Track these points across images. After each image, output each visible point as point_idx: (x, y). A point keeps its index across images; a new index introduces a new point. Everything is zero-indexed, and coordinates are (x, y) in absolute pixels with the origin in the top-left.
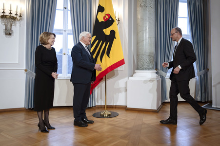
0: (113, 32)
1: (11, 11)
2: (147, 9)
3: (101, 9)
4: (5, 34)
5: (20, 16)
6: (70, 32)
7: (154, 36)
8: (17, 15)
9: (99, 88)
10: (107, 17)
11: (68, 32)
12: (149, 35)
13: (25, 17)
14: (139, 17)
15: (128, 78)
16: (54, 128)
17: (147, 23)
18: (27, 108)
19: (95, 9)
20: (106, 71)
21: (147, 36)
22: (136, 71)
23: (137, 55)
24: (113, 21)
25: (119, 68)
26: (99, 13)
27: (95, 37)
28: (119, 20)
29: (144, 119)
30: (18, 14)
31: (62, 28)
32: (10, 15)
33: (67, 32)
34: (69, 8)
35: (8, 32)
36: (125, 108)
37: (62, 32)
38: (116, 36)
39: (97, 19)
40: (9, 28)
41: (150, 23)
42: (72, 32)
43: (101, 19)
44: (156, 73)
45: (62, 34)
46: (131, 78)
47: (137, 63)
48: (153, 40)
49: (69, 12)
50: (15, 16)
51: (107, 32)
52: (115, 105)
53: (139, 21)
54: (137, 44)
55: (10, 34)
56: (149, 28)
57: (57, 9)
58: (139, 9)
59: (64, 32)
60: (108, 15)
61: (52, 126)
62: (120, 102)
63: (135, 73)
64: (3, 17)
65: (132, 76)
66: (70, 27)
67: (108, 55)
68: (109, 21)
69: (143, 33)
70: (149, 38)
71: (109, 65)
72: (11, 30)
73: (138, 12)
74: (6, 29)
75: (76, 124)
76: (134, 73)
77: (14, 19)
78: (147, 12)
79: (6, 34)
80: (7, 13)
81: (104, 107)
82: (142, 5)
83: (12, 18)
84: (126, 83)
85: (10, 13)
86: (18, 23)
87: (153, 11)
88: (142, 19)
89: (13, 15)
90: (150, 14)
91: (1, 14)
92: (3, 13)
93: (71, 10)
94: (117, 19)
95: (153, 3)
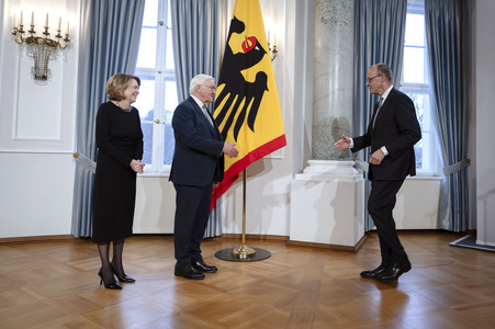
0: (262, 77)
1: (47, 28)
2: (338, 27)
3: (237, 26)
4: (33, 77)
5: (66, 40)
6: (169, 75)
7: (351, 87)
8: (59, 36)
9: (231, 197)
10: (250, 44)
11: (166, 75)
12: (340, 84)
13: (76, 41)
14: (319, 44)
15: (294, 177)
16: (132, 281)
17: (337, 57)
18: (76, 236)
19: (224, 26)
20: (246, 161)
21: (337, 86)
22: (310, 161)
23: (313, 127)
24: (262, 52)
25: (273, 155)
26: (234, 34)
27: (224, 85)
28: (275, 51)
29: (326, 267)
30: (63, 35)
31: (153, 66)
32: (44, 37)
33: (163, 75)
34: (169, 24)
35: (41, 73)
36: (285, 242)
37: (152, 74)
38: (269, 84)
39: (228, 48)
40: (41, 65)
41: (342, 57)
42: (174, 75)
43: (237, 48)
44: (355, 166)
45: (152, 78)
46: (298, 176)
47: (313, 144)
48: (349, 94)
49: (170, 33)
50: (56, 40)
51: (249, 75)
52: (263, 233)
53: (319, 53)
54: (314, 103)
55: (44, 78)
56: (340, 69)
57: (144, 24)
58: (320, 27)
59: (157, 75)
60: (253, 39)
61: (129, 276)
62: (275, 228)
63: (309, 165)
64: (32, 41)
65: (302, 172)
66: (170, 63)
67: (251, 126)
68: (255, 53)
69: (327, 80)
70: (339, 90)
71: (252, 148)
72: (46, 68)
73: (316, 34)
74: (36, 68)
75: (180, 272)
76: (306, 165)
77: (53, 45)
78: (338, 34)
79: (36, 77)
80: (39, 33)
81: (241, 239)
82: (325, 18)
83: (48, 44)
84: (289, 186)
85: (46, 33)
86: (60, 53)
87: (349, 30)
88: (326, 48)
89: (52, 37)
90: (343, 37)
91: (27, 35)
92: (32, 32)
93: (173, 29)
94: (271, 47)
95: (350, 15)
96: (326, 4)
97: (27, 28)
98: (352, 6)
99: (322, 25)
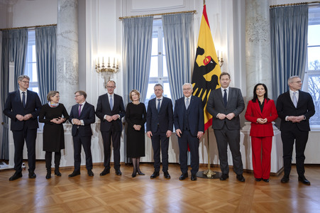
0: (215, 77)
1: (109, 64)
2: (260, 43)
3: (200, 51)
4: (104, 87)
5: (117, 68)
7: (271, 78)
8: (114, 67)
10: (208, 60)
13: (121, 68)
14: (249, 53)
16: (143, 174)
17: (260, 61)
19: (193, 52)
22: (246, 123)
24: (215, 64)
26: (199, 56)
27: (195, 83)
28: (222, 61)
30: (116, 66)
31: (157, 76)
32: (108, 68)
33: (162, 80)
34: (164, 53)
39: (196, 64)
41: (264, 60)
42: (168, 80)
43: (201, 63)
44: (275, 125)
45: (157, 82)
49: (164, 58)
50: (113, 69)
51: (208, 77)
53: (249, 60)
54: (247, 89)
56: (262, 68)
57: (152, 55)
58: (248, 44)
59: (159, 80)
60: (209, 57)
63: (245, 125)
64: (103, 70)
66: (166, 74)
68: (210, 65)
69: (255, 75)
70: (262, 80)
73: (247, 48)
74: (105, 83)
76: (243, 125)
77: (112, 71)
78: (260, 47)
80: (106, 67)
81: (207, 166)
82: (252, 39)
83: (110, 71)
85: (109, 66)
86: (115, 75)
87: (268, 44)
88: (253, 57)
89: (111, 68)
90: (263, 49)
91: (101, 68)
92: (103, 66)
93: (166, 55)
94: (220, 59)
95: (268, 35)
96: (252, 30)
97: (101, 65)
98: (269, 29)
99: (250, 43)
